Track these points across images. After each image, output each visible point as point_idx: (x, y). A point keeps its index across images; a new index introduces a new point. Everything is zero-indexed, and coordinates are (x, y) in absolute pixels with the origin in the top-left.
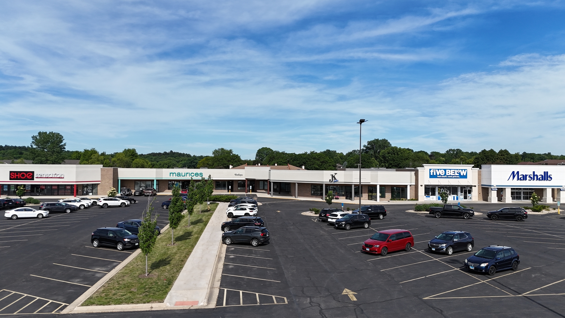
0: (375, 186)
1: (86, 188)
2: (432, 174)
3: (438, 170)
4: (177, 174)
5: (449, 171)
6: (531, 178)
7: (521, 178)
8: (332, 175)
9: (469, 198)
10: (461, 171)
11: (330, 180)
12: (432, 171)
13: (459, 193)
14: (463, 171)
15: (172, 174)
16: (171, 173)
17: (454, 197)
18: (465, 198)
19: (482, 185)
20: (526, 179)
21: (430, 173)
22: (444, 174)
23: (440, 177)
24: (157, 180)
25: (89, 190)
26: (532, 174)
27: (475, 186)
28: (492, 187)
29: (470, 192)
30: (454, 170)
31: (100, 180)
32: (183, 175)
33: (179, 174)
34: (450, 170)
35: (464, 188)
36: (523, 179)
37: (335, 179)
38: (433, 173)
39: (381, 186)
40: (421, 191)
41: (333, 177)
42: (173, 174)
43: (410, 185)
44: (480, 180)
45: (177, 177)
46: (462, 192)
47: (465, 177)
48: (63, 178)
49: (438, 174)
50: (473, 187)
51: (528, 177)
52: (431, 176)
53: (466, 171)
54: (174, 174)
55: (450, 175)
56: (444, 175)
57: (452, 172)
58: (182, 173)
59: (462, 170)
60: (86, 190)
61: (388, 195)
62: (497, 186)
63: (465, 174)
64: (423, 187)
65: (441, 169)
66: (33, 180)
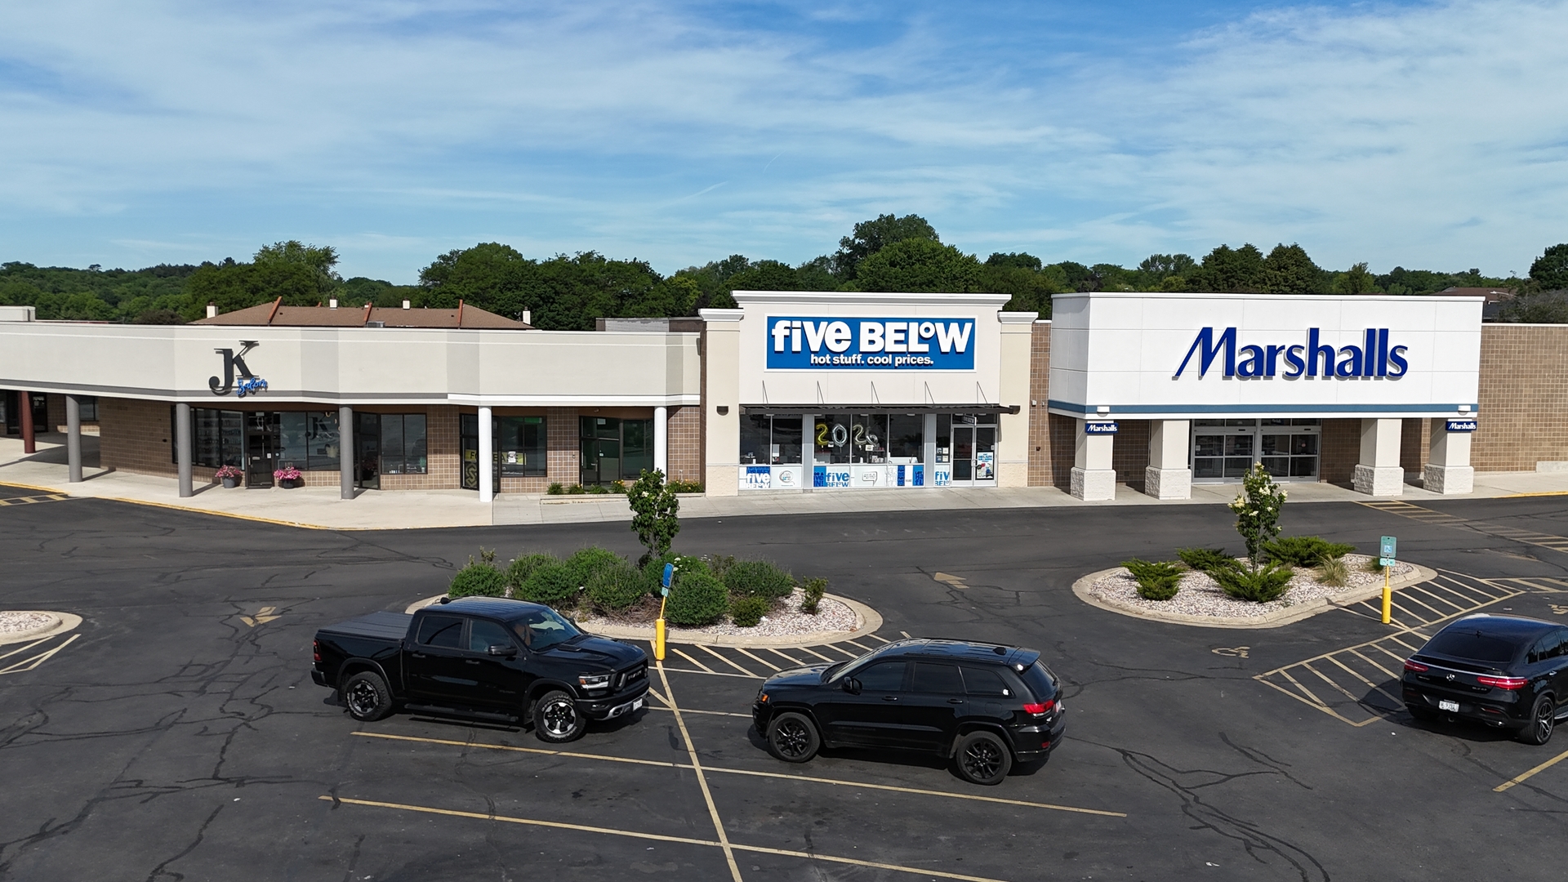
2: (779, 346)
3: (817, 321)
5: (877, 326)
6: (1298, 363)
7: (1244, 364)
8: (227, 353)
10: (940, 327)
11: (214, 382)
12: (780, 331)
13: (930, 447)
14: (954, 327)
17: (901, 469)
18: (962, 471)
19: (1052, 404)
20: (1271, 372)
21: (771, 339)
22: (845, 346)
23: (828, 359)
26: (1304, 341)
27: (1014, 410)
28: (1088, 416)
29: (987, 441)
30: (903, 326)
34: (883, 321)
35: (959, 420)
36: (1258, 373)
37: (246, 374)
38: (788, 339)
41: (231, 360)
44: (1040, 376)
47: (963, 360)
49: (815, 346)
50: (1004, 417)
51: (1280, 359)
52: (779, 359)
53: (968, 326)
55: (883, 353)
56: (846, 353)
57: (892, 337)
59: (947, 323)
61: (564, 462)
62: (1115, 409)
63: (961, 348)
65: (830, 320)
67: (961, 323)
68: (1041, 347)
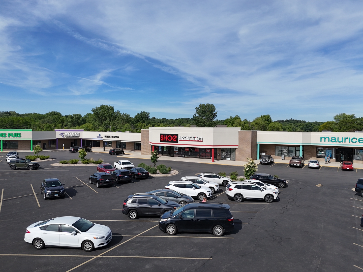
1: (224, 152)
4: (330, 139)
15: (323, 139)
16: (321, 138)
24: (303, 146)
25: (227, 154)
31: (238, 145)
32: (340, 140)
33: (334, 139)
42: (325, 138)
45: (330, 143)
48: (202, 141)
54: (327, 140)
58: (338, 138)
60: (224, 155)
66: (178, 142)
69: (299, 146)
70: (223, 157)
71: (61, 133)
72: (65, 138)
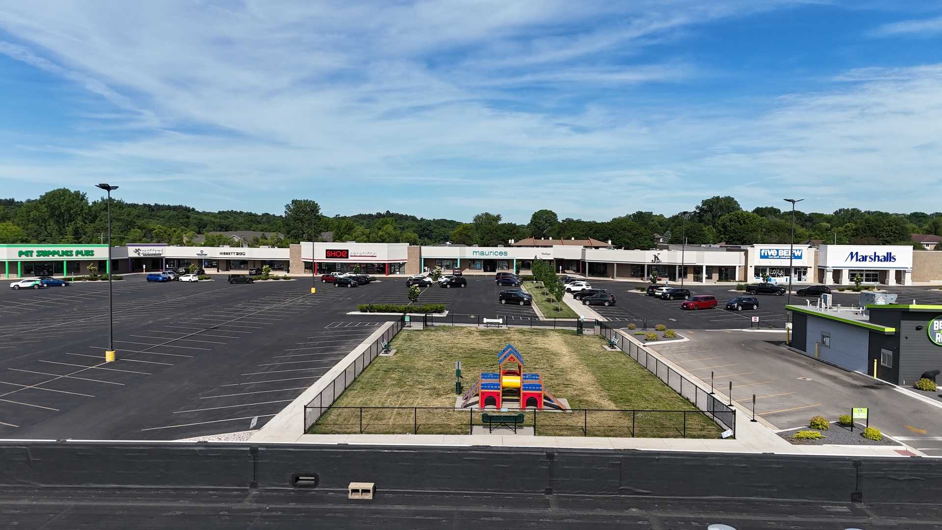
0: (701, 267)
1: (393, 267)
2: (763, 254)
3: (770, 250)
4: (480, 253)
5: (782, 251)
6: (872, 259)
7: (860, 259)
8: (655, 255)
9: (804, 280)
10: (795, 251)
11: (653, 261)
12: (763, 252)
13: (793, 274)
14: (798, 251)
16: (474, 252)
17: (787, 279)
18: (800, 279)
19: (819, 266)
20: (866, 260)
21: (761, 253)
22: (776, 254)
23: (772, 257)
24: (460, 259)
25: (396, 268)
26: (873, 255)
27: (811, 267)
28: (827, 268)
29: (805, 274)
30: (787, 251)
31: (407, 259)
32: (487, 254)
33: (482, 253)
34: (783, 250)
35: (799, 269)
36: (863, 260)
37: (658, 259)
38: (764, 253)
39: (707, 267)
40: (751, 272)
41: (656, 257)
42: (476, 252)
43: (739, 266)
44: (816, 261)
45: (480, 256)
46: (795, 273)
47: (800, 257)
48: (374, 257)
49: (770, 254)
50: (808, 268)
51: (868, 258)
52: (763, 257)
53: (801, 251)
54: (478, 253)
55: (783, 256)
56: (776, 256)
57: (785, 253)
58: (485, 252)
59: (797, 250)
60: (393, 269)
61: (716, 276)
62: (833, 267)
63: (800, 255)
64: (753, 268)
65: (773, 250)
67: (800, 250)
68: (816, 255)
69: (457, 259)
70: (392, 271)
71: (136, 250)
72: (142, 256)
